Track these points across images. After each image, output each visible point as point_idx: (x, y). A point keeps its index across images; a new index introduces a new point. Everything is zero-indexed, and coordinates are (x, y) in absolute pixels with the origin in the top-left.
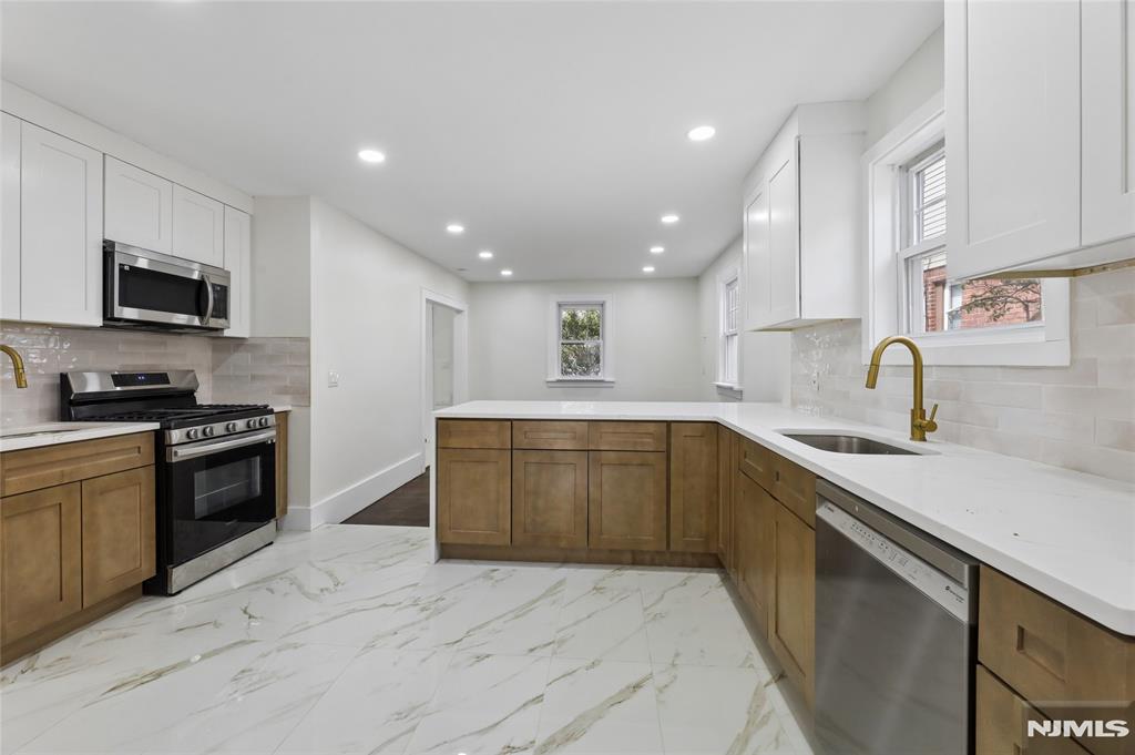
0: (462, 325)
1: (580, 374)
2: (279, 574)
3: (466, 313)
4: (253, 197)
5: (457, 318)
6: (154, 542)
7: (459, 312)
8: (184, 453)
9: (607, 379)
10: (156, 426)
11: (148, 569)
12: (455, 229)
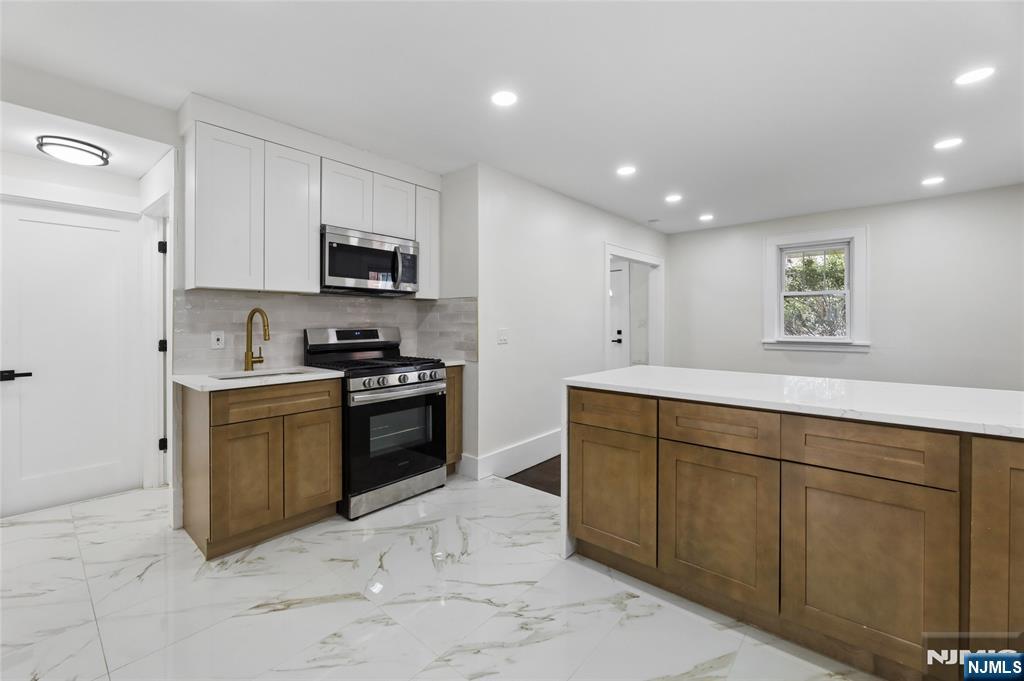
0: (658, 281)
1: (821, 334)
2: (425, 523)
3: (662, 267)
4: (441, 176)
5: (653, 273)
6: (341, 471)
7: (654, 267)
8: (359, 399)
9: (856, 342)
10: (341, 374)
11: (335, 494)
12: (626, 171)
